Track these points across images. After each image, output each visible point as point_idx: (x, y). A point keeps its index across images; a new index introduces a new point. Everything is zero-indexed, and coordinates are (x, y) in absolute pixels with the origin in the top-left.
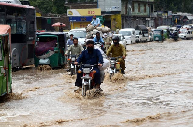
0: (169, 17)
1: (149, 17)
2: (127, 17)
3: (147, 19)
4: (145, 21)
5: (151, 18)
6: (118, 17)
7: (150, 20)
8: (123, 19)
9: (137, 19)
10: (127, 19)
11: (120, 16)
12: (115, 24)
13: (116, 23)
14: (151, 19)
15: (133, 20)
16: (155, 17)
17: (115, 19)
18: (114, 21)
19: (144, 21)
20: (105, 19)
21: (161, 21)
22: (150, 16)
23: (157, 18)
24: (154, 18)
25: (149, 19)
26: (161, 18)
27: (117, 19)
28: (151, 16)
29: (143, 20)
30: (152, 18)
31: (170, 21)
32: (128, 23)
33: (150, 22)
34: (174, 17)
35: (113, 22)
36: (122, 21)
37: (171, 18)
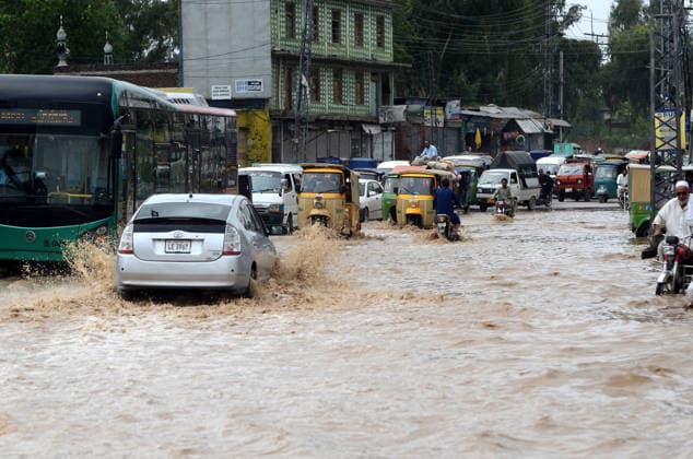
0: (450, 125)
1: (374, 123)
2: (293, 120)
3: (367, 129)
4: (359, 137)
5: (383, 125)
6: (258, 120)
7: (378, 134)
8: (275, 130)
9: (329, 131)
10: (292, 127)
11: (267, 117)
12: (247, 148)
13: (250, 142)
14: (383, 131)
15: (314, 134)
16: (399, 123)
17: (245, 130)
18: (241, 136)
19: (356, 136)
21: (420, 138)
22: (378, 119)
23: (405, 127)
24: (393, 124)
25: (374, 130)
26: (421, 126)
27: (253, 131)
28: (382, 120)
29: (351, 131)
30: (385, 127)
31: (452, 139)
32: (297, 144)
33: (381, 140)
34: (466, 122)
36: (274, 137)
37: (456, 126)
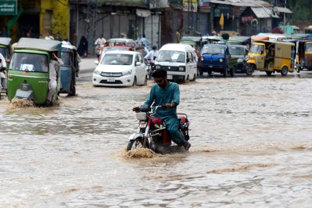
0: (202, 11)
1: (146, 8)
2: (86, 6)
3: (139, 13)
4: (135, 19)
5: (152, 10)
6: (60, 4)
7: (149, 17)
8: (72, 12)
9: (113, 14)
10: (85, 11)
11: (66, 2)
12: (51, 25)
13: (54, 21)
14: (152, 14)
15: (101, 17)
16: (164, 9)
17: (50, 12)
18: (47, 16)
19: (132, 18)
20: (22, 10)
21: (179, 21)
22: (148, 5)
23: (168, 12)
24: (160, 10)
25: (145, 14)
26: (180, 11)
27: (56, 12)
28: (151, 6)
29: (128, 14)
30: (154, 12)
31: (203, 20)
32: (88, 23)
33: (150, 21)
34: (214, 8)
35: (44, 19)
36: (72, 18)
37: (207, 11)
